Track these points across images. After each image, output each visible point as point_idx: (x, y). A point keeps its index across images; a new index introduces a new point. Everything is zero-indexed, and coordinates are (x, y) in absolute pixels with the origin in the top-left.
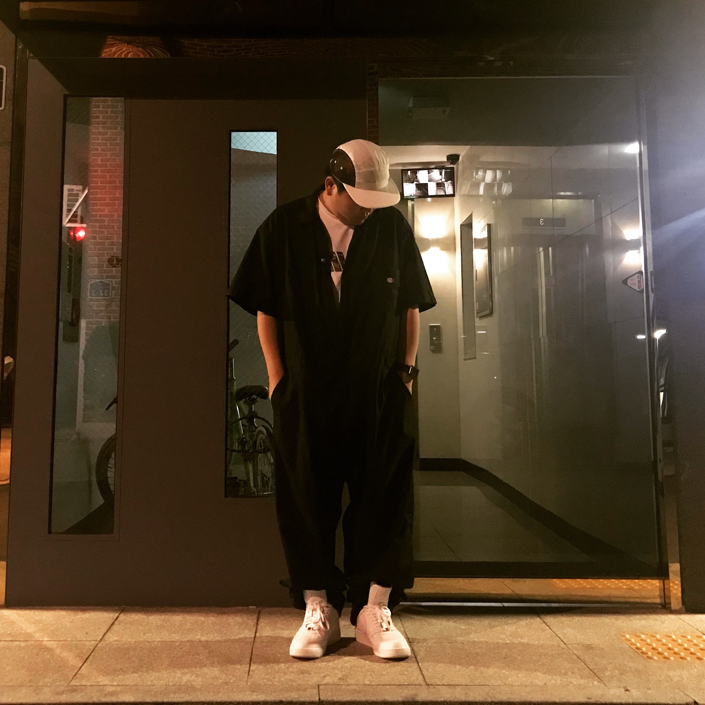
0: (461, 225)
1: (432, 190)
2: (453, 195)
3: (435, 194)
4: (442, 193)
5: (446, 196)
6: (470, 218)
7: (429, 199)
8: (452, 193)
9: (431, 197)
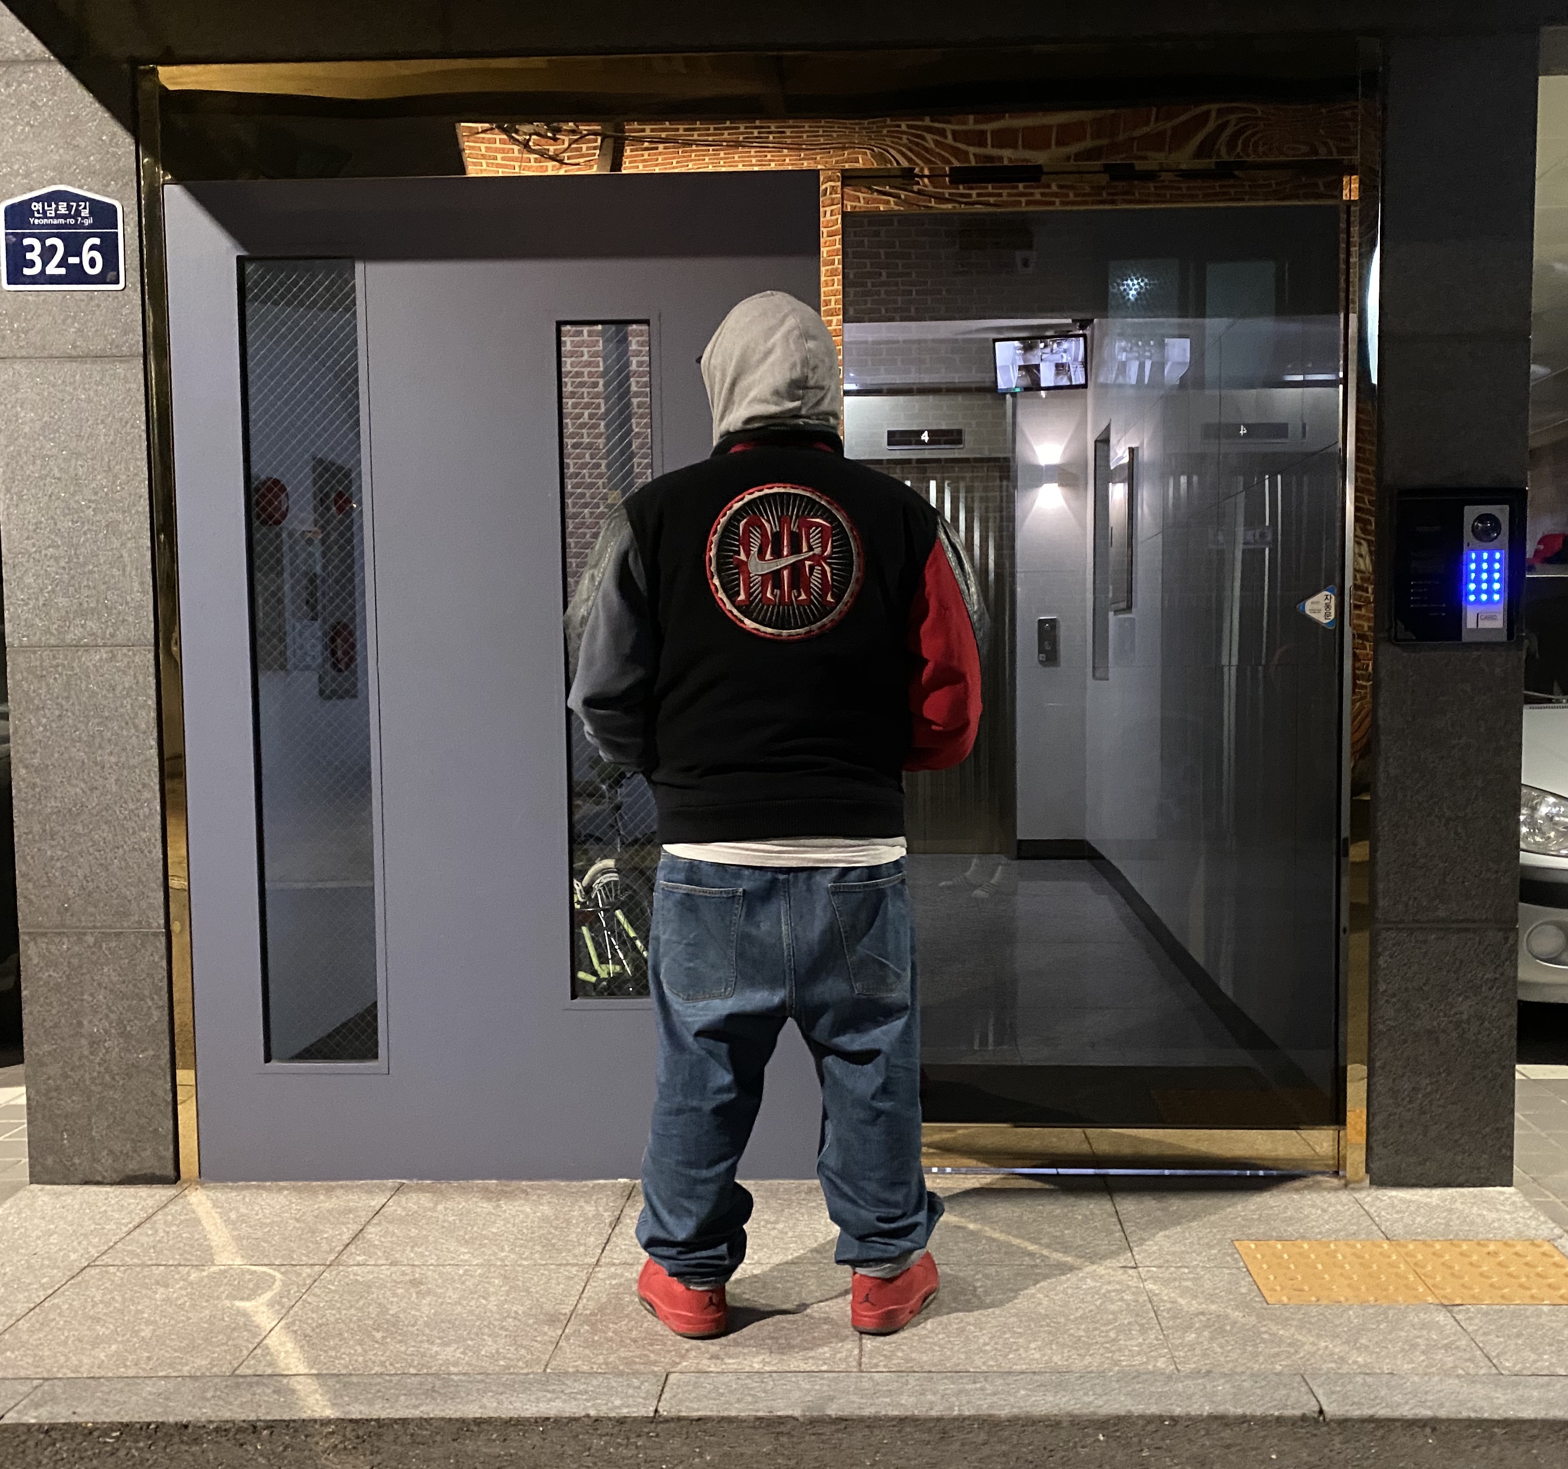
0: (1096, 442)
1: (1047, 377)
2: (1085, 386)
3: (1052, 384)
4: (1065, 382)
5: (1071, 387)
6: (1108, 429)
7: (1043, 393)
8: (1082, 381)
9: (1047, 389)
